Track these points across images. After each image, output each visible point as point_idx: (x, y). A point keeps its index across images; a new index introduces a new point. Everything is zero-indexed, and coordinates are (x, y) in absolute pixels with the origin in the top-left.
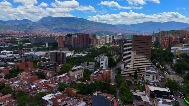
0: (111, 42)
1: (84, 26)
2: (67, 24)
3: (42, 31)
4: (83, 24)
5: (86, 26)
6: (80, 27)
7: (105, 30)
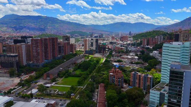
0: (94, 49)
1: (54, 26)
2: (35, 23)
3: (1, 30)
4: (53, 24)
5: (57, 26)
6: (50, 26)
7: (78, 31)
